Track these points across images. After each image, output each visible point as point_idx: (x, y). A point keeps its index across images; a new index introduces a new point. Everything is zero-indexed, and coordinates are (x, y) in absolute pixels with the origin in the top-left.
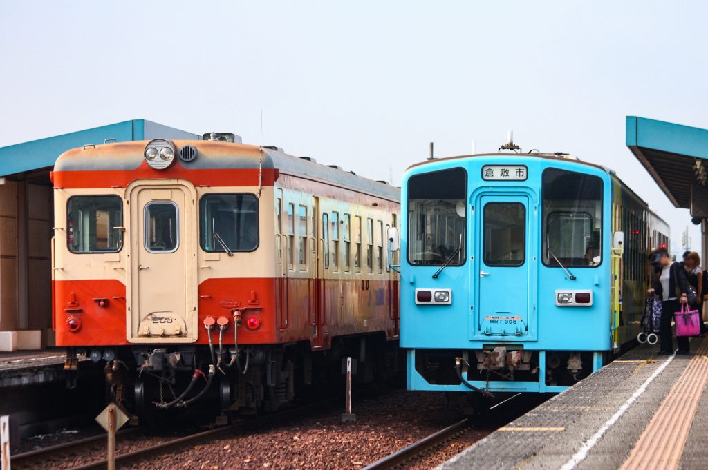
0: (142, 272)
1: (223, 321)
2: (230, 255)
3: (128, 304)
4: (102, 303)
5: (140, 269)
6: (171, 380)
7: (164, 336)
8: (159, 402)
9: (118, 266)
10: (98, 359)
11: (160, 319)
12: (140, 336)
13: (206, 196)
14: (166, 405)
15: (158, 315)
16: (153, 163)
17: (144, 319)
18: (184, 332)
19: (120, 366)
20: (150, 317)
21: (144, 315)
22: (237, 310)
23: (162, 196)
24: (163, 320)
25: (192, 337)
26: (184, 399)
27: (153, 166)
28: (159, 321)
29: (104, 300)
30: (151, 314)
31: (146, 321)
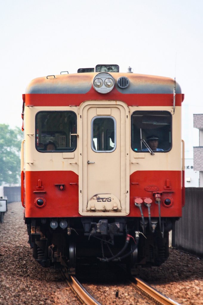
0: (90, 165)
1: (148, 201)
2: (152, 154)
3: (80, 188)
4: (62, 187)
5: (88, 163)
6: (111, 242)
7: (105, 211)
8: (102, 257)
9: (73, 161)
10: (56, 227)
11: (102, 199)
12: (88, 211)
13: (135, 113)
14: (107, 260)
15: (101, 196)
16: (99, 89)
17: (91, 199)
18: (120, 208)
19: (72, 231)
20: (95, 198)
21: (91, 196)
22: (158, 193)
23: (104, 113)
24: (104, 200)
25: (125, 212)
26: (119, 256)
27: (99, 91)
28: (101, 200)
29: (63, 186)
30: (96, 195)
31: (93, 200)
